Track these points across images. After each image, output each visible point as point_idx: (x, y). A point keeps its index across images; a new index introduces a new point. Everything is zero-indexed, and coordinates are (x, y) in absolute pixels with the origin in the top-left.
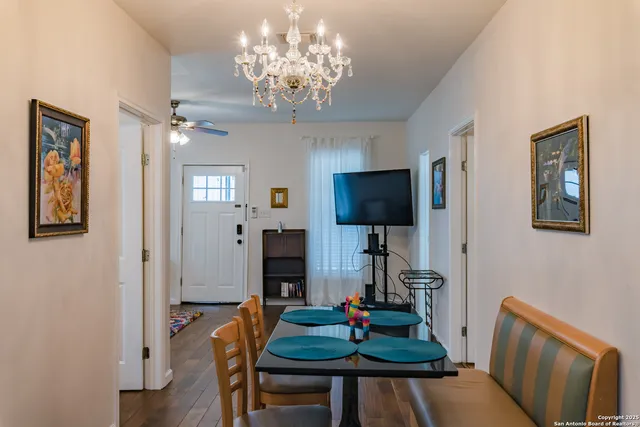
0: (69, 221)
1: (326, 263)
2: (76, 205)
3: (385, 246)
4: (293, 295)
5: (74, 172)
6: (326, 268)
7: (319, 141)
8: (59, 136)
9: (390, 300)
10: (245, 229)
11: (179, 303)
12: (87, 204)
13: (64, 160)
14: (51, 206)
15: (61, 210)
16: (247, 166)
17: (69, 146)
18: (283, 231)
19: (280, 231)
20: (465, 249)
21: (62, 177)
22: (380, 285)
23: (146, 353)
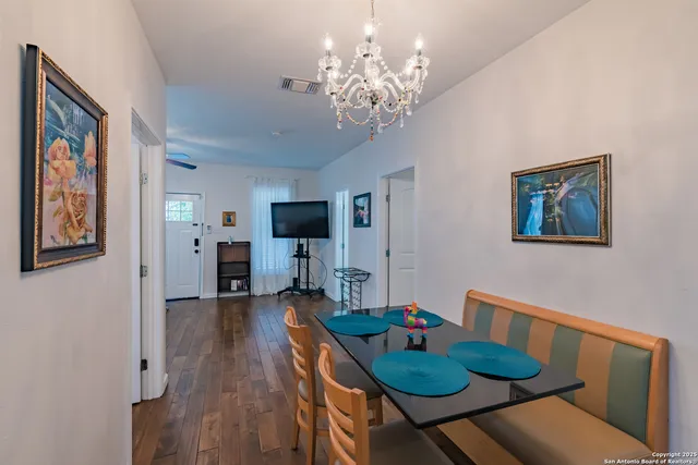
0: (82, 242)
1: (264, 265)
2: (90, 220)
3: (307, 252)
4: (240, 289)
5: (89, 176)
6: (265, 268)
7: (259, 180)
8: (70, 120)
9: (310, 287)
10: (201, 242)
12: (104, 220)
13: (76, 156)
14: (59, 220)
15: (72, 225)
16: (203, 195)
17: (83, 139)
18: (232, 243)
19: (230, 243)
20: (388, 254)
21: (73, 181)
22: (303, 279)
23: (144, 364)
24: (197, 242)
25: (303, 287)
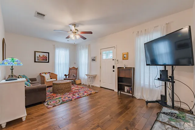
3: (172, 77)
4: (128, 92)
7: (140, 32)
11: (99, 87)
16: (116, 47)
18: (126, 68)
19: (124, 68)
24: (114, 66)
25: (169, 103)
